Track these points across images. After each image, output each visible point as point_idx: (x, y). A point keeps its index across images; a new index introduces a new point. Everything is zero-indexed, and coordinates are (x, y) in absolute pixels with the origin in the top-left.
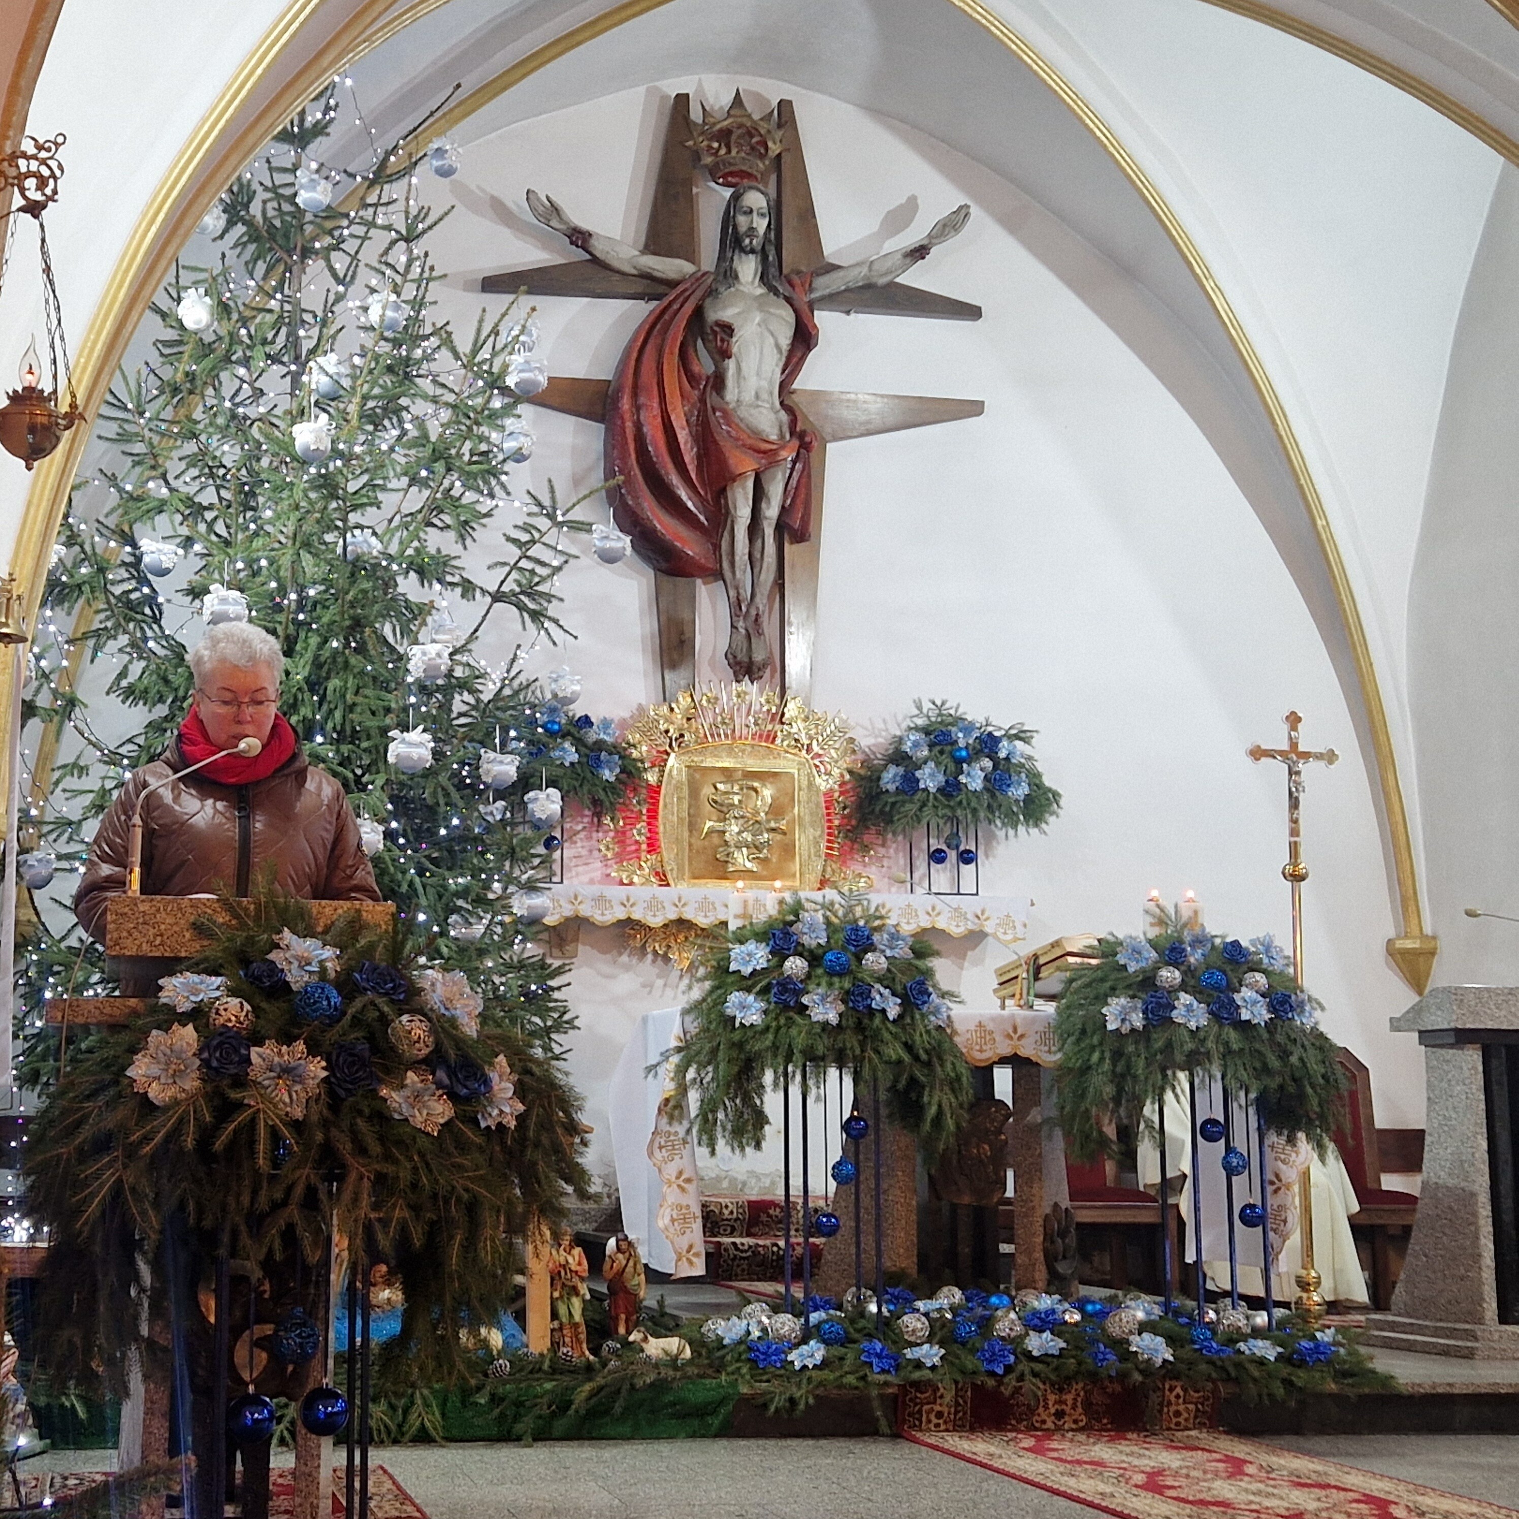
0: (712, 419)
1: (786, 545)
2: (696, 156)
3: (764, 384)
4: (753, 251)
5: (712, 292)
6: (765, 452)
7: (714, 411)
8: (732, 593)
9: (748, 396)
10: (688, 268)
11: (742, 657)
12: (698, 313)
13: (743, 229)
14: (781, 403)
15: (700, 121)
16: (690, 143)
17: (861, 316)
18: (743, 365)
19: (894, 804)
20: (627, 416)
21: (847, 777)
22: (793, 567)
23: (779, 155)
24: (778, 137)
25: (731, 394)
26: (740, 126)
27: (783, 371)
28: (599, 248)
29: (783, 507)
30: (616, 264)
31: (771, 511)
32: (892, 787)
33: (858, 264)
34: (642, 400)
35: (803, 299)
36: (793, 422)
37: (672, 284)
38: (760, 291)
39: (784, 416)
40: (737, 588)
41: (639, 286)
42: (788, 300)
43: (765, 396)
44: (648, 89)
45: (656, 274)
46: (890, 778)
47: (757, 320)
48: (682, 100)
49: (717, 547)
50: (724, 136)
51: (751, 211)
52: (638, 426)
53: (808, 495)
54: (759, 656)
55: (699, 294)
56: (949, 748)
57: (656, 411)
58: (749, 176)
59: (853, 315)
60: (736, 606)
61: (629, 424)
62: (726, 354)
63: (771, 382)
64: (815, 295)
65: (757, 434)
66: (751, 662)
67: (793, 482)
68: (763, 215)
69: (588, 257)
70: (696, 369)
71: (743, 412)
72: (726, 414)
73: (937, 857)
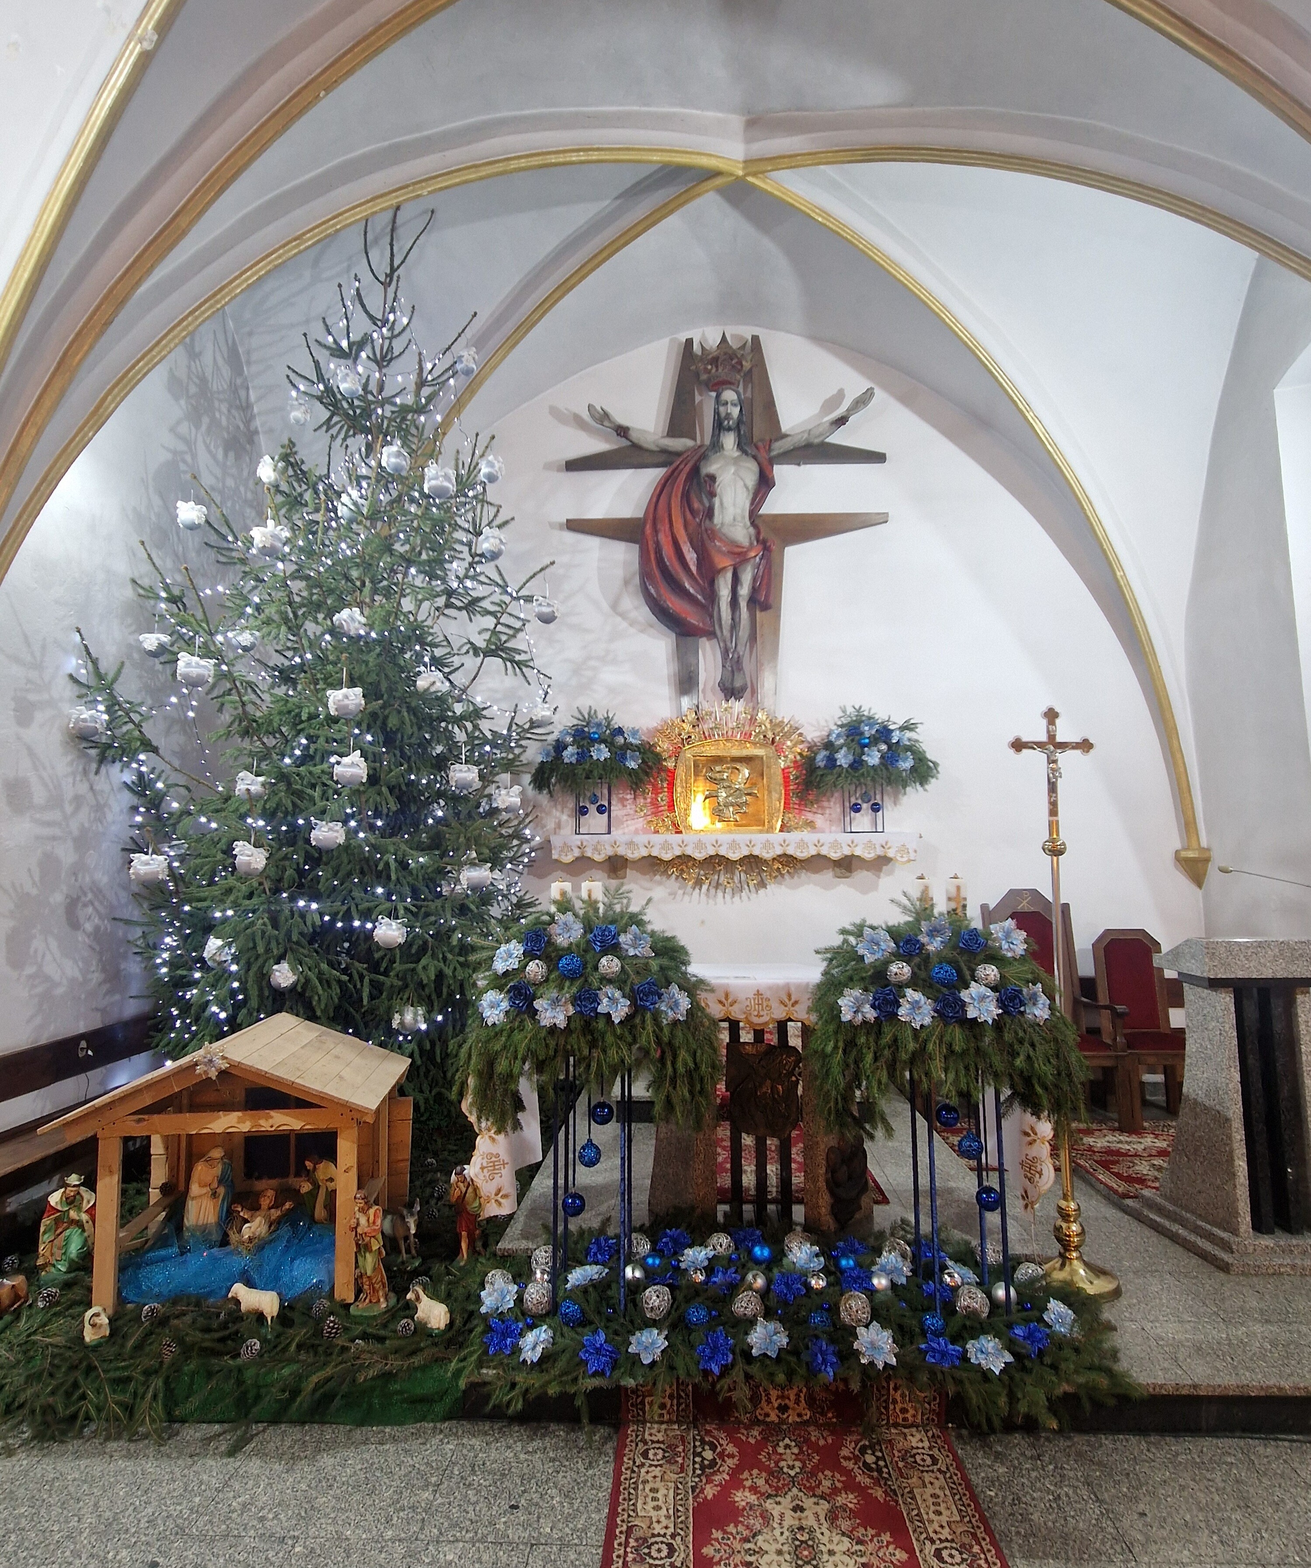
0: (705, 536)
1: (758, 614)
2: (697, 375)
3: (739, 511)
4: (729, 429)
5: (704, 457)
6: (739, 554)
7: (706, 530)
8: (722, 645)
9: (728, 519)
10: (689, 443)
11: (728, 685)
12: (695, 470)
13: (723, 415)
14: (753, 524)
15: (700, 353)
16: (693, 368)
17: (808, 467)
18: (725, 500)
19: (822, 775)
20: (650, 538)
21: (798, 758)
22: (762, 625)
23: (750, 371)
24: (749, 358)
25: (717, 519)
26: (725, 354)
27: (752, 504)
28: (634, 435)
29: (753, 588)
30: (645, 445)
31: (744, 591)
32: (822, 764)
33: (803, 432)
34: (659, 526)
35: (763, 455)
36: (758, 533)
37: (678, 454)
38: (737, 454)
39: (752, 530)
40: (725, 641)
41: (662, 458)
42: (755, 457)
43: (739, 518)
44: (671, 340)
45: (670, 449)
46: (821, 758)
47: (733, 470)
48: (689, 342)
49: (711, 617)
50: (715, 361)
51: (727, 403)
52: (657, 544)
53: (769, 579)
54: (738, 684)
55: (696, 458)
56: (857, 738)
57: (669, 533)
58: (730, 383)
59: (803, 467)
60: (725, 652)
61: (651, 543)
62: (712, 494)
63: (743, 510)
64: (774, 453)
65: (734, 543)
66: (733, 689)
67: (760, 573)
68: (735, 405)
69: (629, 443)
70: (696, 505)
71: (725, 530)
72: (713, 531)
73: (856, 808)
